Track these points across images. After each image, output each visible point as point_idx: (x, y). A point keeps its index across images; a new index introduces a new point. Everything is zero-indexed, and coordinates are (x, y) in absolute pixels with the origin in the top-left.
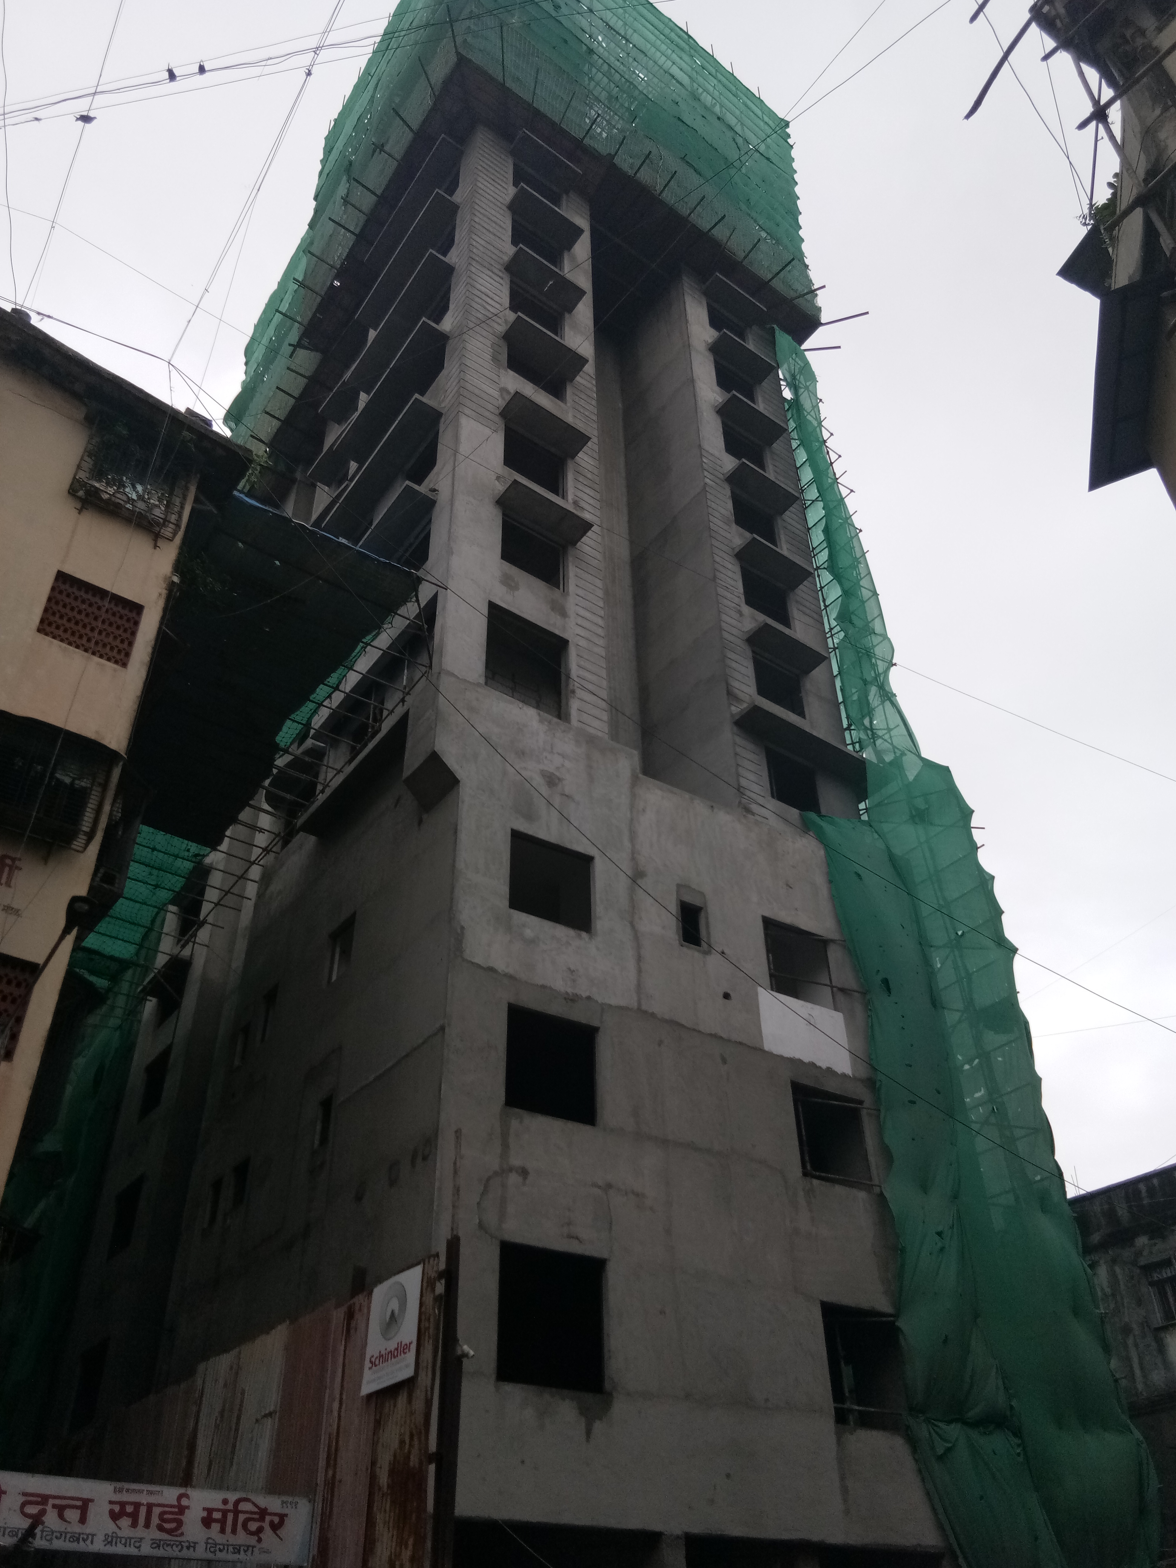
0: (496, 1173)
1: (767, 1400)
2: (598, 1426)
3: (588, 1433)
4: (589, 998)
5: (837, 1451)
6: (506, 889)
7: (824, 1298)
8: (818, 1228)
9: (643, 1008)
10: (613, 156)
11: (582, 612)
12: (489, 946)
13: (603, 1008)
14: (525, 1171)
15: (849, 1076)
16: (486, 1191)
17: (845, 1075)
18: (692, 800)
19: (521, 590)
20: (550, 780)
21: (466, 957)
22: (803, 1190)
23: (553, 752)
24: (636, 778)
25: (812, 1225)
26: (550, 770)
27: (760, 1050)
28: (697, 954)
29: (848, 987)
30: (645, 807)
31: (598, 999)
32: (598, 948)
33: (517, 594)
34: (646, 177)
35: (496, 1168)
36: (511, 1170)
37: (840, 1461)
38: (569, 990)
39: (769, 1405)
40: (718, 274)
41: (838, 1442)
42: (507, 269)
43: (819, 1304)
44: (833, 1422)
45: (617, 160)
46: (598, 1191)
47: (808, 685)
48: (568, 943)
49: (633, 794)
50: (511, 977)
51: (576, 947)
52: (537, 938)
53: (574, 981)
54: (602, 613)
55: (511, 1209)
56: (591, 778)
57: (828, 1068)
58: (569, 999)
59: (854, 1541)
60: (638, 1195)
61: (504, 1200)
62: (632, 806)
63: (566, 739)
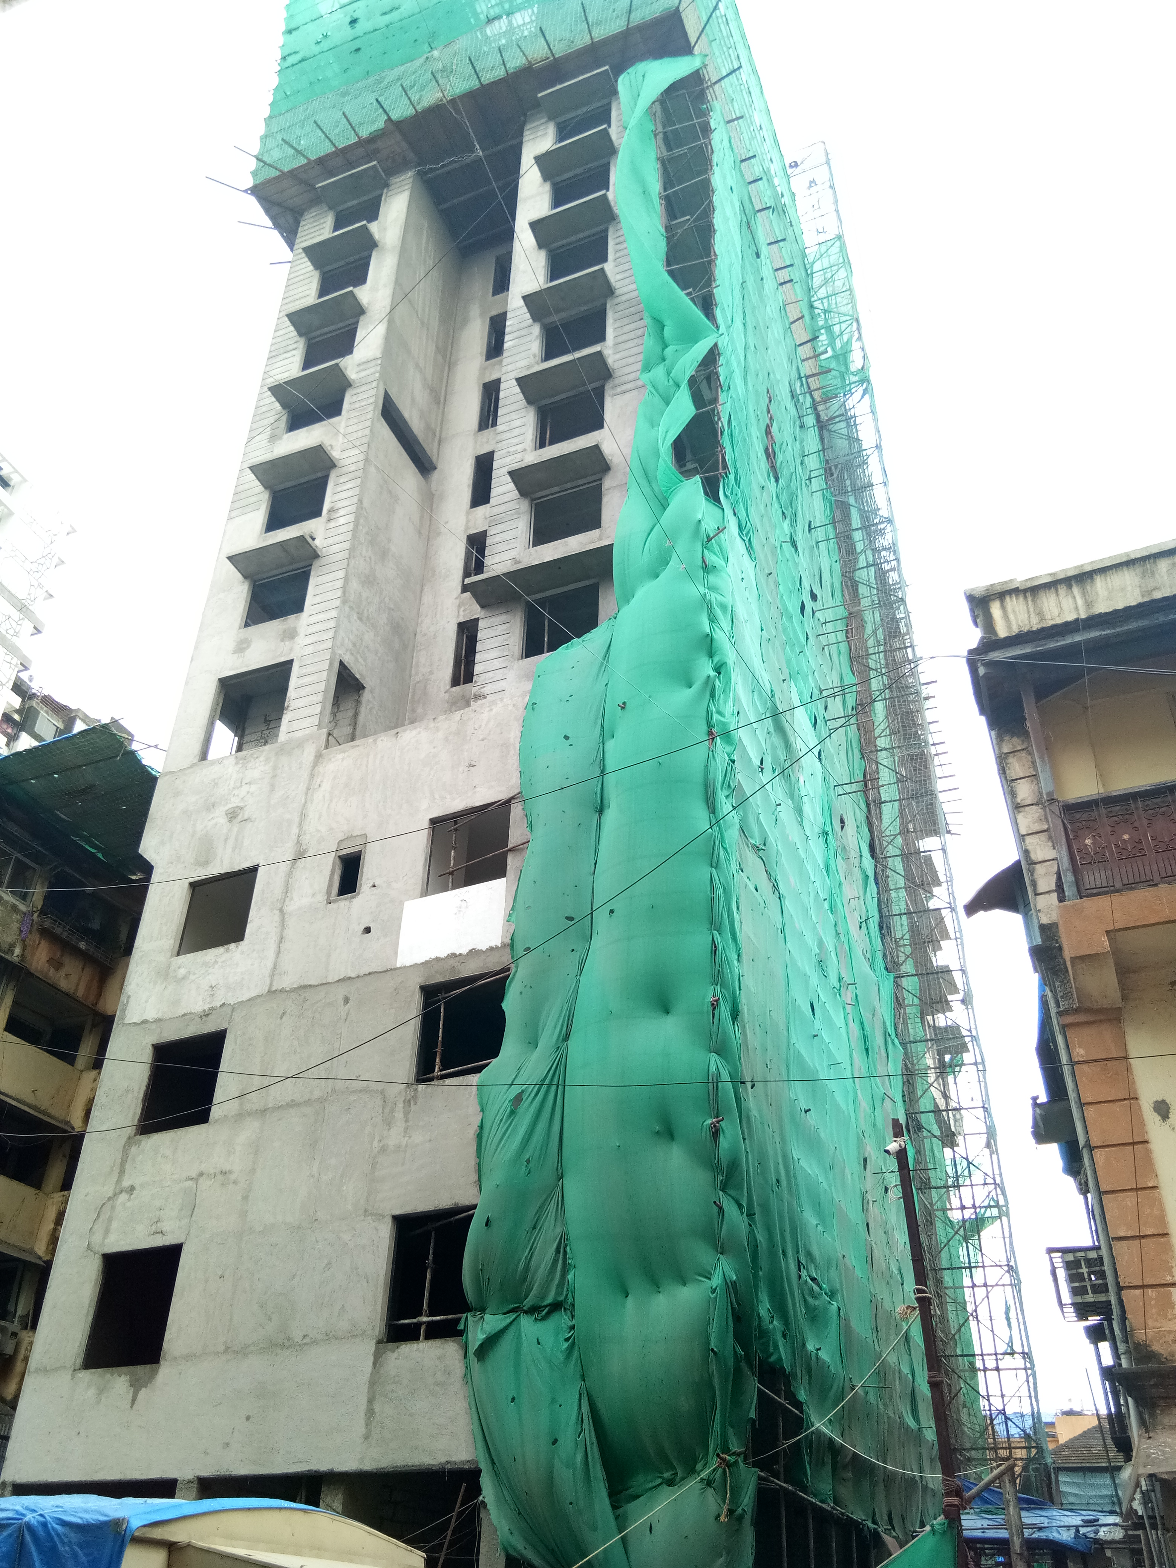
0: (109, 1199)
2: (143, 1393)
3: (133, 1402)
4: (224, 1004)
5: (372, 1373)
6: (172, 941)
7: (398, 1212)
8: (410, 1137)
9: (274, 989)
10: (389, 118)
11: (315, 619)
12: (146, 1002)
13: (234, 1008)
14: (132, 1189)
15: (497, 947)
16: (98, 1216)
17: (491, 949)
18: (375, 741)
19: (253, 645)
20: (232, 815)
21: (127, 1021)
22: (404, 1101)
23: (241, 786)
24: (319, 757)
25: (404, 1137)
26: (235, 805)
27: (391, 969)
28: (344, 903)
29: (520, 843)
30: (322, 782)
31: (232, 1001)
32: (242, 953)
33: (247, 652)
34: (429, 97)
35: (110, 1194)
36: (122, 1192)
37: (373, 1383)
38: (206, 1007)
39: (307, 1340)
40: (539, 95)
41: (375, 1364)
42: (300, 334)
43: (389, 1221)
44: (373, 1342)
45: (395, 116)
46: (190, 1183)
47: (608, 483)
48: (216, 962)
49: (312, 776)
50: (158, 1021)
51: (223, 962)
52: (189, 973)
53: (213, 995)
54: (338, 603)
55: (115, 1225)
56: (273, 787)
57: (471, 951)
58: (205, 1015)
59: (368, 1466)
60: (225, 1173)
61: (110, 1220)
62: (308, 789)
63: (257, 765)
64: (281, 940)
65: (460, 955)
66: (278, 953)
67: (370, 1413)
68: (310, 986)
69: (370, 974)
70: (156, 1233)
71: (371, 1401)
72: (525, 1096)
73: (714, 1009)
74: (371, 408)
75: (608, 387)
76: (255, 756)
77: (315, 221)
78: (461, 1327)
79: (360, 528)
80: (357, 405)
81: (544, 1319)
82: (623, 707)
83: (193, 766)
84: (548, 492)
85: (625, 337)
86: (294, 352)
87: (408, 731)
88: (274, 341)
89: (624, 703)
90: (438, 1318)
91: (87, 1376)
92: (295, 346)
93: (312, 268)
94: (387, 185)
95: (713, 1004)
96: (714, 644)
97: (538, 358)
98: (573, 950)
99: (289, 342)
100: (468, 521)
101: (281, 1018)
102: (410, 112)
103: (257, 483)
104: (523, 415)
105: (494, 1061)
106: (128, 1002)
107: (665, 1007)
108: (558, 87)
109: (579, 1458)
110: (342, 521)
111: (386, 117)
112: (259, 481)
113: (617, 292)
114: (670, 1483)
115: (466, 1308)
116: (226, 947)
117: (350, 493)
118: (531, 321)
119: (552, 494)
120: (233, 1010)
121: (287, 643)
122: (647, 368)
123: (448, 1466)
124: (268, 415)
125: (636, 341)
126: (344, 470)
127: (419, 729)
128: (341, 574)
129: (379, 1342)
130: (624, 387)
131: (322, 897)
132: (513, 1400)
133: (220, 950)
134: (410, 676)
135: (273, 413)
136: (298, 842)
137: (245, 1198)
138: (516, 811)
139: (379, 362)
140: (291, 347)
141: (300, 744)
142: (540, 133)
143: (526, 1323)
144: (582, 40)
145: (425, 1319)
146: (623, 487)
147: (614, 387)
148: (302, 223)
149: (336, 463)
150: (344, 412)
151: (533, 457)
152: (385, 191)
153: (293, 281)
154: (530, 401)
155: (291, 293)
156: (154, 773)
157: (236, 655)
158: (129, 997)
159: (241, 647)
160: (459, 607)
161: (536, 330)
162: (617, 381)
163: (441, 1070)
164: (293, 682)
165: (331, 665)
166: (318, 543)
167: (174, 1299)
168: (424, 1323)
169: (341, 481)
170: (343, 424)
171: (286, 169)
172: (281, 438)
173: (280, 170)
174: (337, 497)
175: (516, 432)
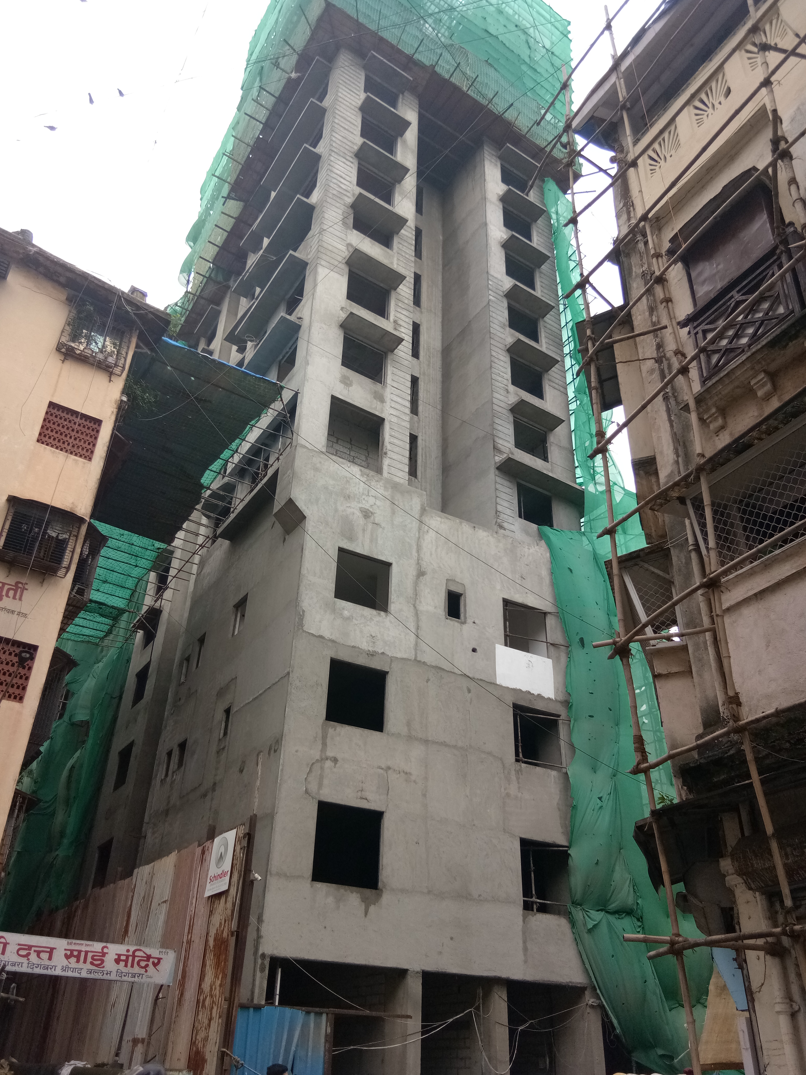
0: (317, 761)
1: (480, 896)
2: (372, 909)
3: (366, 913)
4: (383, 653)
5: (523, 926)
6: (330, 584)
7: (522, 836)
8: (522, 793)
9: (418, 659)
11: (394, 397)
12: (320, 622)
13: (392, 659)
14: (335, 759)
15: (553, 699)
16: (310, 771)
17: (549, 699)
18: (461, 523)
19: (353, 386)
20: (365, 514)
21: (305, 629)
22: (515, 770)
24: (424, 510)
25: (519, 792)
26: (366, 507)
27: (493, 683)
28: (454, 623)
29: (558, 643)
30: (429, 529)
31: (389, 654)
32: (390, 622)
33: (351, 389)
35: (318, 758)
36: (327, 759)
37: (524, 933)
38: (370, 649)
39: (481, 898)
40: (508, 144)
41: (524, 921)
43: (518, 839)
45: (437, 68)
46: (381, 771)
48: (373, 619)
49: (421, 521)
50: (333, 641)
51: (378, 621)
53: (374, 642)
54: (409, 398)
55: (326, 781)
56: (393, 511)
57: (538, 695)
58: (371, 654)
59: (529, 978)
60: (407, 773)
62: (420, 529)
64: (418, 627)
65: (533, 694)
66: (418, 635)
67: (525, 949)
68: (443, 669)
69: (481, 680)
70: (361, 798)
71: (525, 942)
72: (603, 800)
87: (481, 530)
92: (351, 160)
98: (612, 727)
101: (427, 682)
106: (303, 615)
108: (515, 149)
109: (658, 991)
110: (404, 336)
113: (545, 319)
116: (378, 611)
117: (407, 320)
118: (503, 294)
121: (378, 403)
123: (570, 984)
126: (400, 297)
127: (487, 533)
129: (523, 909)
132: (613, 956)
133: (372, 611)
135: (342, 202)
136: (418, 563)
137: (424, 795)
138: (552, 622)
141: (409, 491)
147: (550, 380)
150: (395, 251)
154: (509, 350)
157: (343, 385)
158: (305, 611)
159: (345, 381)
163: (523, 758)
164: (386, 435)
165: (409, 441)
168: (536, 902)
169: (399, 304)
170: (396, 256)
171: (361, 21)
172: (350, 229)
173: (357, 17)
174: (397, 315)
175: (502, 363)
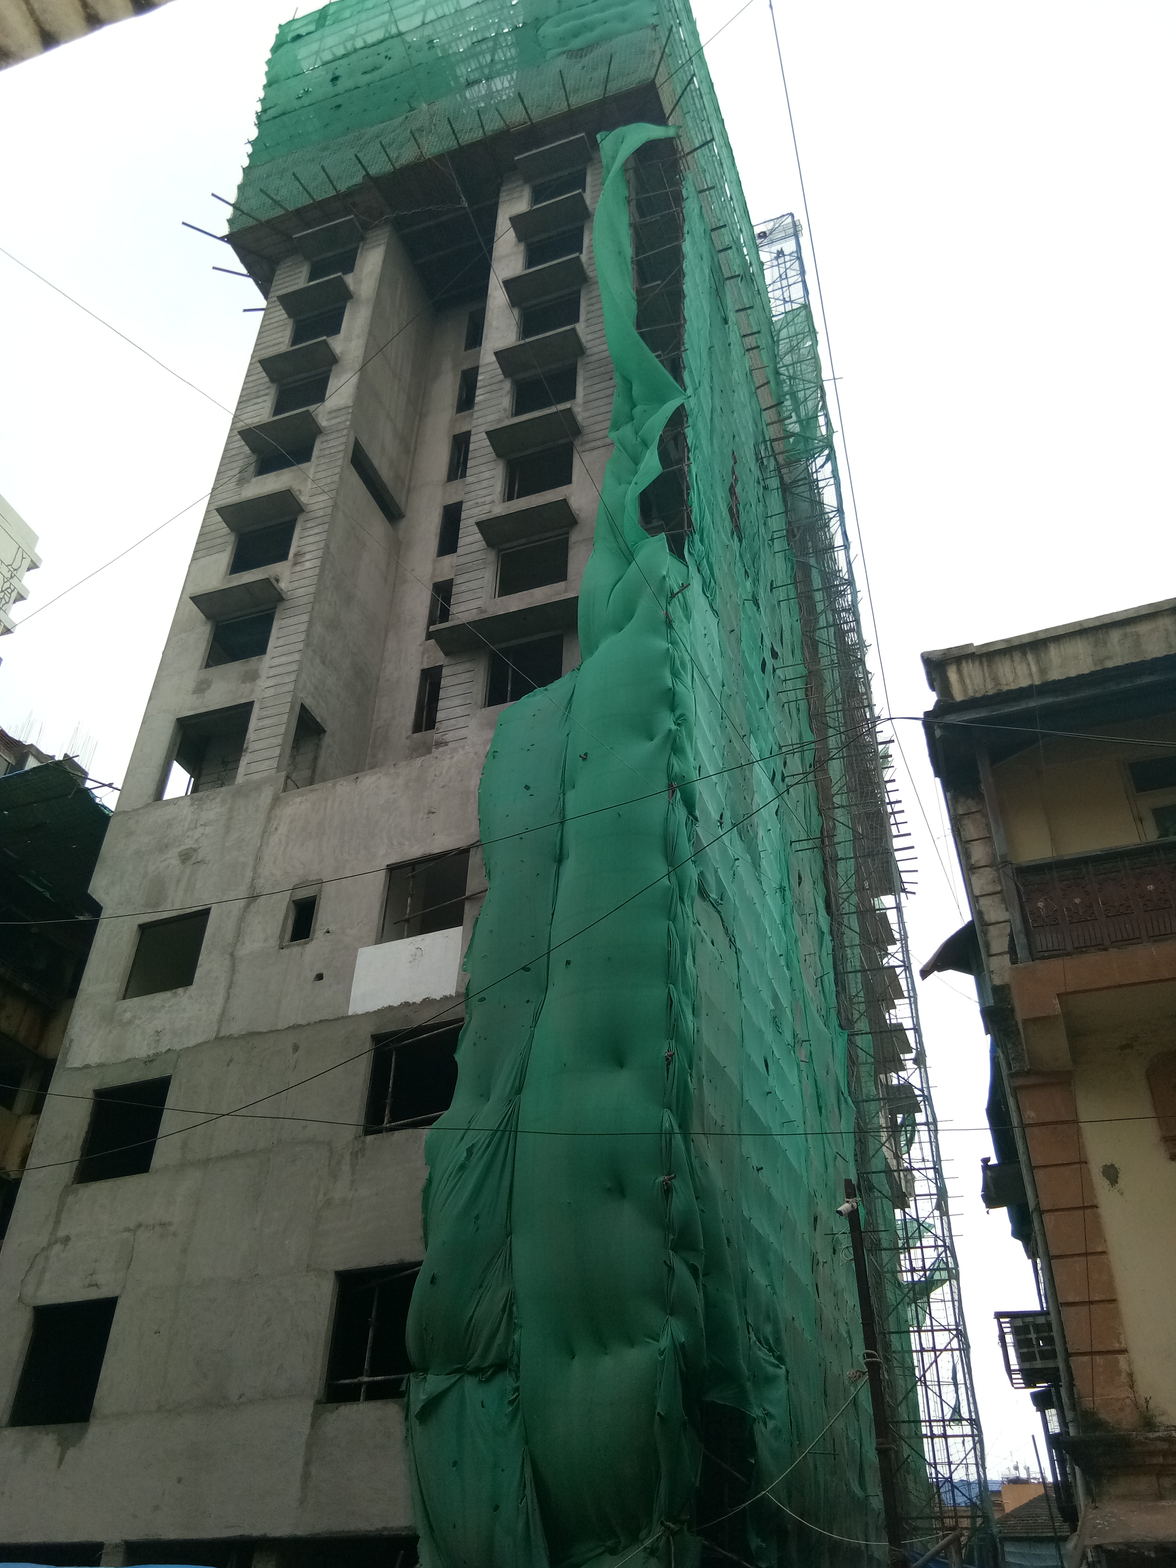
0: (43, 1249)
1: (241, 1396)
2: (70, 1453)
3: (60, 1462)
4: (169, 1050)
5: (309, 1434)
6: (118, 985)
7: (341, 1268)
8: (356, 1190)
9: (221, 1035)
10: (368, 174)
11: (276, 661)
12: (89, 1046)
13: (180, 1054)
14: (67, 1239)
15: (451, 996)
16: (31, 1267)
17: (445, 998)
18: (334, 785)
19: (213, 686)
20: (185, 857)
21: (68, 1065)
22: (351, 1154)
23: (196, 828)
24: (276, 800)
25: (351, 1190)
26: (189, 847)
27: (343, 1017)
28: (296, 949)
29: (477, 891)
30: (278, 825)
31: (177, 1047)
32: (190, 997)
33: (207, 693)
34: (407, 155)
35: (45, 1244)
36: (56, 1243)
37: (310, 1445)
38: (151, 1053)
39: (243, 1399)
40: (516, 158)
41: (313, 1425)
42: (272, 380)
43: (332, 1276)
44: (312, 1403)
45: (373, 171)
46: (126, 1234)
47: (575, 537)
48: (163, 1007)
49: (269, 819)
50: (101, 1066)
51: (170, 1007)
52: (134, 1017)
53: (158, 1041)
54: (301, 646)
55: (48, 1275)
56: (228, 829)
57: (424, 1000)
58: (149, 1061)
59: (302, 1531)
60: (165, 1224)
61: (44, 1270)
62: (264, 832)
63: (213, 806)
64: (230, 985)
65: (414, 1003)
66: (228, 998)
67: (306, 1477)
68: (259, 1033)
69: (321, 1021)
70: (90, 1286)
71: (307, 1464)
72: (475, 1150)
73: (668, 1064)
74: (341, 455)
75: (577, 443)
76: (211, 797)
77: (290, 271)
78: (403, 1388)
79: (326, 572)
80: (327, 452)
81: (488, 1380)
82: (585, 757)
83: (147, 805)
84: (515, 543)
85: (594, 396)
86: (265, 398)
87: (368, 777)
88: (245, 386)
89: (586, 754)
90: (380, 1378)
91: (12, 1434)
92: (267, 391)
93: (286, 316)
94: (363, 239)
95: (667, 1059)
96: (676, 697)
97: (509, 413)
98: (528, 1001)
99: (261, 388)
100: (434, 569)
101: (228, 1065)
102: (388, 168)
103: (224, 525)
104: (492, 467)
105: (446, 1113)
106: (70, 1046)
107: (620, 1062)
108: (535, 151)
109: (521, 1525)
110: (308, 565)
111: (364, 173)
112: (226, 523)
113: (588, 352)
114: (613, 1551)
115: (409, 1368)
116: (174, 991)
117: (318, 538)
118: (502, 376)
119: (519, 546)
120: (179, 1056)
121: (248, 685)
122: (616, 426)
123: (385, 1533)
124: (238, 458)
125: (605, 400)
126: (312, 515)
127: (379, 775)
128: (305, 618)
129: (318, 1402)
130: (593, 444)
131: (274, 943)
132: (455, 1464)
133: (169, 994)
134: (372, 721)
135: (242, 456)
136: (252, 886)
137: (184, 1251)
138: (475, 859)
139: (350, 410)
140: (262, 393)
141: (258, 786)
142: (515, 195)
143: (470, 1382)
144: (560, 107)
145: (366, 1379)
146: (590, 541)
147: (582, 444)
148: (278, 272)
149: (304, 507)
150: (313, 458)
151: (500, 509)
152: (361, 244)
153: (267, 328)
154: (499, 454)
155: (264, 340)
156: (107, 812)
157: (196, 695)
158: (72, 1040)
159: (201, 688)
160: (423, 653)
161: (507, 385)
162: (585, 438)
163: (390, 1122)
164: (253, 724)
165: (292, 708)
166: (283, 585)
167: (107, 1356)
168: (365, 1383)
169: (309, 526)
170: (312, 470)
171: (264, 217)
172: (249, 481)
173: (257, 220)
174: (303, 542)
175: (485, 484)
